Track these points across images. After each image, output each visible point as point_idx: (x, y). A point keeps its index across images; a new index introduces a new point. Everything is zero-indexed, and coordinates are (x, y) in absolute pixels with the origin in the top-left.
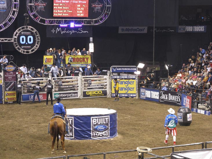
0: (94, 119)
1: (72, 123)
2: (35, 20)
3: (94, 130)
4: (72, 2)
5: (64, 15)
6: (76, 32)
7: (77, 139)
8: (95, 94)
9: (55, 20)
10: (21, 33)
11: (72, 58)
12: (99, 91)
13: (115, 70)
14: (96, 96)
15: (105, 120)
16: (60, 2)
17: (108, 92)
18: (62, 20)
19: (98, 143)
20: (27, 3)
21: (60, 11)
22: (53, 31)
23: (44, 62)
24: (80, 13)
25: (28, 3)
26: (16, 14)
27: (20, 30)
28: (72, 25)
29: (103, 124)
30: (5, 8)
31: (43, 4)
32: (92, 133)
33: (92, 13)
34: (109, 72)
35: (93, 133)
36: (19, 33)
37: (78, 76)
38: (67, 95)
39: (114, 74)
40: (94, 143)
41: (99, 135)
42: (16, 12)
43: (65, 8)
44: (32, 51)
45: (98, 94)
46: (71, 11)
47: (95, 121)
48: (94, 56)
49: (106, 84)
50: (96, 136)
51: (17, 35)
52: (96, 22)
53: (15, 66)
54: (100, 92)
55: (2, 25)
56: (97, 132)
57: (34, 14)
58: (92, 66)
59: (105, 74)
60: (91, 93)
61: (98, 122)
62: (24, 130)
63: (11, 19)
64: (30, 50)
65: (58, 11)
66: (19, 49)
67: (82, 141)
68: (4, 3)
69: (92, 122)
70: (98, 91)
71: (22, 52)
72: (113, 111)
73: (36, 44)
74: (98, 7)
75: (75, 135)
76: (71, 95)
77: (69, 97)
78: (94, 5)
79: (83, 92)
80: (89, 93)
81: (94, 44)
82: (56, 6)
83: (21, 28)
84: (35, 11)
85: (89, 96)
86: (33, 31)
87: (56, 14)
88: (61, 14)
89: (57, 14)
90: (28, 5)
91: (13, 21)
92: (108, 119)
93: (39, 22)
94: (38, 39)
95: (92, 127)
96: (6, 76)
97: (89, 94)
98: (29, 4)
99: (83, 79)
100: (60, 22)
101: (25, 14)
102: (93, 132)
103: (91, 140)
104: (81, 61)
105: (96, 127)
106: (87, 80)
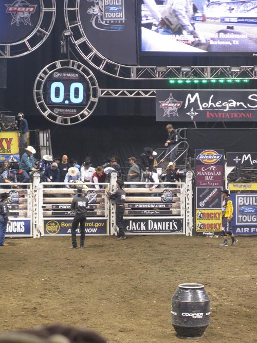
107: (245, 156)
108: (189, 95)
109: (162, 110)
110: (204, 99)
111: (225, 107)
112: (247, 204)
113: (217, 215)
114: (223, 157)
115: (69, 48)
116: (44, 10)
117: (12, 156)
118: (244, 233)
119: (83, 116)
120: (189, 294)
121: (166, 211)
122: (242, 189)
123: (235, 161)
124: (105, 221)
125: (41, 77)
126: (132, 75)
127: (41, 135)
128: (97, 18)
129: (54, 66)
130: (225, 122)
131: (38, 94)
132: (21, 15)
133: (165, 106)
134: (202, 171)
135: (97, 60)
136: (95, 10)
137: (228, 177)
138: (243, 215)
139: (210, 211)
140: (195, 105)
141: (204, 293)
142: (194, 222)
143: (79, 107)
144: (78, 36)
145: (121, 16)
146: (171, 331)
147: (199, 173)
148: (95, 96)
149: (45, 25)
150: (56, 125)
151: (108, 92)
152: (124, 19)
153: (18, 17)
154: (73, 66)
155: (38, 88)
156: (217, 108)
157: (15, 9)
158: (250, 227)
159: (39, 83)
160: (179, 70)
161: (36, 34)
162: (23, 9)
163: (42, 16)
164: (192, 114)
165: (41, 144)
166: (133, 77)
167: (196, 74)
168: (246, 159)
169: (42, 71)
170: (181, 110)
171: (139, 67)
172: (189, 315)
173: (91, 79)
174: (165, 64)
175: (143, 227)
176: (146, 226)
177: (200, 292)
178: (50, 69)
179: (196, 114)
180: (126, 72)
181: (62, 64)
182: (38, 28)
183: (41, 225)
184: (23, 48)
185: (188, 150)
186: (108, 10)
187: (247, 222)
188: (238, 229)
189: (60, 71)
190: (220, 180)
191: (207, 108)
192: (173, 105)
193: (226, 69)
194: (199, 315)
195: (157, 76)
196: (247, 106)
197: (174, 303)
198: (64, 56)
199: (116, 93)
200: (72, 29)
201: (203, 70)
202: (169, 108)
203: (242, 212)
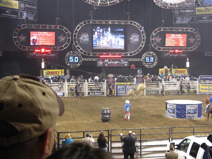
0: (188, 107)
1: (175, 108)
2: (155, 48)
4: (177, 38)
5: (172, 45)
6: (179, 55)
7: (178, 118)
9: (166, 48)
10: (146, 55)
11: (176, 70)
13: (202, 78)
15: (195, 107)
17: (197, 91)
18: (171, 48)
20: (150, 38)
22: (165, 55)
23: (160, 72)
24: (182, 44)
26: (144, 45)
27: (146, 54)
28: (177, 51)
29: (194, 110)
30: (138, 41)
31: (159, 39)
33: (188, 44)
34: (198, 79)
39: (201, 80)
43: (172, 41)
44: (153, 66)
46: (176, 43)
48: (189, 69)
49: (196, 86)
50: (189, 116)
51: (144, 57)
52: (191, 49)
54: (192, 91)
55: (136, 51)
57: (154, 44)
59: (196, 80)
61: (190, 108)
63: (141, 47)
64: (152, 66)
65: (169, 43)
66: (145, 65)
67: (181, 119)
68: (137, 39)
71: (147, 67)
72: (200, 102)
73: (155, 62)
74: (192, 40)
78: (190, 39)
81: (189, 62)
82: (167, 40)
86: (153, 55)
87: (167, 45)
88: (170, 45)
91: (142, 49)
92: (197, 107)
93: (157, 50)
94: (156, 59)
98: (152, 39)
100: (169, 49)
101: (149, 45)
102: (187, 114)
103: (186, 119)
104: (181, 72)
105: (189, 111)
106: (185, 84)
107: (120, 75)
108: (106, 60)
109: (99, 64)
110: (109, 61)
111: (115, 63)
112: (121, 88)
115: (74, 48)
116: (68, 38)
119: (78, 65)
120: (105, 111)
121: (100, 90)
122: (119, 84)
123: (117, 77)
124: (84, 93)
127: (67, 70)
128: (82, 40)
129: (70, 53)
130: (115, 67)
131: (66, 60)
132: (62, 39)
134: (109, 80)
135: (81, 51)
136: (81, 38)
137: (115, 81)
140: (107, 63)
141: (109, 110)
142: (107, 93)
143: (77, 63)
144: (76, 45)
145: (88, 40)
146: (101, 120)
148: (81, 60)
149: (68, 42)
150: (71, 68)
151: (84, 59)
154: (75, 52)
155: (66, 58)
156: (113, 63)
157: (60, 38)
158: (121, 94)
159: (67, 57)
160: (103, 54)
161: (66, 44)
163: (67, 40)
164: (106, 65)
165: (67, 73)
166: (91, 55)
167: (107, 55)
169: (67, 54)
170: (104, 64)
171: (93, 53)
173: (80, 56)
174: (99, 52)
175: (94, 94)
176: (95, 94)
177: (108, 110)
178: (69, 53)
180: (89, 54)
181: (73, 52)
183: (67, 93)
184: (63, 48)
185: (105, 74)
186: (84, 38)
188: (118, 94)
189: (72, 54)
191: (110, 63)
193: (115, 53)
194: (108, 116)
195: (97, 55)
196: (120, 63)
197: (102, 113)
198: (73, 50)
199: (87, 59)
200: (75, 43)
201: (109, 54)
202: (100, 63)
203: (119, 90)
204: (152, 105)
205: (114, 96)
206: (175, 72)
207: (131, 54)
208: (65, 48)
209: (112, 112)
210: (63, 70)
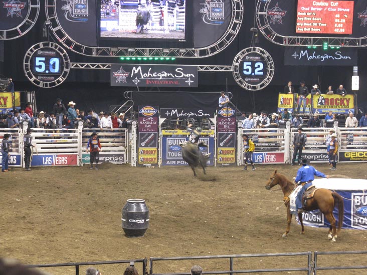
0: (356, 197)
2: (267, 37)
3: (356, 214)
4: (327, 10)
5: (314, 30)
6: (331, 58)
8: (358, 157)
9: (298, 39)
10: (245, 57)
11: (323, 99)
12: (365, 153)
14: (361, 160)
16: (308, 9)
18: (310, 39)
19: (362, 236)
20: (256, 10)
21: (307, 24)
22: (295, 55)
23: (280, 103)
24: (340, 28)
25: (258, 11)
26: (238, 28)
27: (243, 53)
28: (326, 46)
30: (222, 18)
31: (280, 13)
32: (353, 219)
33: (358, 27)
35: (355, 218)
36: (242, 57)
37: (333, 127)
38: (314, 157)
40: (356, 234)
41: (364, 222)
42: (238, 25)
43: (315, 19)
44: (261, 86)
45: (364, 157)
46: (325, 25)
47: (359, 201)
50: (359, 223)
51: (240, 60)
53: (234, 109)
55: (216, 46)
56: (361, 218)
57: (267, 28)
58: (355, 112)
60: (352, 155)
61: (363, 201)
62: (246, 208)
63: (230, 35)
64: (259, 85)
65: (305, 24)
66: (242, 83)
68: (220, 12)
69: (354, 202)
70: (363, 152)
71: (246, 88)
73: (268, 76)
75: (324, 221)
76: (320, 157)
77: (316, 160)
78: (362, 14)
79: (340, 153)
80: (349, 155)
81: (360, 77)
82: (301, 16)
83: (245, 49)
84: (267, 24)
85: (349, 159)
86: (263, 56)
87: (300, 29)
88: (309, 29)
89: (302, 29)
90: (257, 15)
91: (232, 39)
93: (273, 42)
94: (271, 68)
95: (353, 209)
96: (220, 123)
97: (349, 157)
98: (260, 13)
99: (340, 133)
100: (305, 42)
101: (252, 29)
102: (354, 216)
103: (350, 229)
104: (337, 104)
105: (359, 209)
106: (347, 135)
107: (173, 110)
108: (134, 68)
109: (115, 78)
110: (145, 70)
111: (159, 77)
112: (175, 144)
113: (154, 152)
114: (158, 111)
115: (49, 34)
116: (31, 6)
117: (7, 110)
118: (172, 164)
119: (59, 82)
120: (135, 206)
122: (171, 133)
123: (166, 115)
125: (28, 54)
126: (93, 53)
127: (29, 95)
128: (69, 13)
129: (38, 46)
130: (159, 87)
131: (26, 66)
132: (14, 9)
133: (117, 75)
134: (143, 121)
135: (68, 42)
136: (67, 7)
137: (161, 125)
138: (171, 152)
139: (148, 149)
140: (138, 75)
141: (145, 205)
142: (137, 156)
143: (56, 76)
144: (55, 25)
145: (85, 12)
146: (122, 232)
147: (141, 123)
148: (67, 67)
149: (32, 17)
150: (39, 87)
151: (77, 65)
152: (87, 14)
153: (12, 11)
154: (52, 46)
155: (27, 61)
156: (154, 77)
157: (10, 5)
158: (176, 160)
159: (28, 58)
160: (126, 50)
161: (25, 23)
162: (16, 5)
163: (29, 10)
164: (136, 81)
165: (29, 101)
166: (94, 55)
167: (139, 53)
168: (174, 113)
169: (29, 49)
170: (129, 79)
171: (99, 48)
172: (134, 221)
173: (65, 55)
174: (116, 46)
177: (142, 205)
178: (35, 48)
179: (139, 81)
180: (89, 51)
181: (44, 45)
182: (27, 19)
184: (16, 33)
185: (134, 106)
186: (76, 8)
187: (174, 157)
188: (168, 162)
189: (42, 50)
190: (156, 128)
191: (147, 77)
192: (122, 74)
193: (160, 50)
194: (141, 221)
195: (111, 54)
196: (174, 76)
197: (124, 213)
198: (46, 39)
199: (82, 65)
200: (51, 20)
201: (143, 50)
202: (120, 76)
203: (171, 150)
204: (259, 192)
205: (156, 165)
206: (321, 103)
207: (203, 53)
208: (24, 33)
209: (152, 210)
210: (17, 95)
